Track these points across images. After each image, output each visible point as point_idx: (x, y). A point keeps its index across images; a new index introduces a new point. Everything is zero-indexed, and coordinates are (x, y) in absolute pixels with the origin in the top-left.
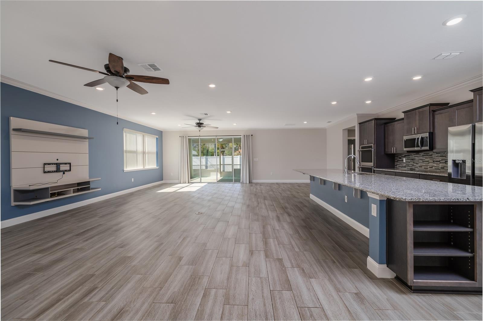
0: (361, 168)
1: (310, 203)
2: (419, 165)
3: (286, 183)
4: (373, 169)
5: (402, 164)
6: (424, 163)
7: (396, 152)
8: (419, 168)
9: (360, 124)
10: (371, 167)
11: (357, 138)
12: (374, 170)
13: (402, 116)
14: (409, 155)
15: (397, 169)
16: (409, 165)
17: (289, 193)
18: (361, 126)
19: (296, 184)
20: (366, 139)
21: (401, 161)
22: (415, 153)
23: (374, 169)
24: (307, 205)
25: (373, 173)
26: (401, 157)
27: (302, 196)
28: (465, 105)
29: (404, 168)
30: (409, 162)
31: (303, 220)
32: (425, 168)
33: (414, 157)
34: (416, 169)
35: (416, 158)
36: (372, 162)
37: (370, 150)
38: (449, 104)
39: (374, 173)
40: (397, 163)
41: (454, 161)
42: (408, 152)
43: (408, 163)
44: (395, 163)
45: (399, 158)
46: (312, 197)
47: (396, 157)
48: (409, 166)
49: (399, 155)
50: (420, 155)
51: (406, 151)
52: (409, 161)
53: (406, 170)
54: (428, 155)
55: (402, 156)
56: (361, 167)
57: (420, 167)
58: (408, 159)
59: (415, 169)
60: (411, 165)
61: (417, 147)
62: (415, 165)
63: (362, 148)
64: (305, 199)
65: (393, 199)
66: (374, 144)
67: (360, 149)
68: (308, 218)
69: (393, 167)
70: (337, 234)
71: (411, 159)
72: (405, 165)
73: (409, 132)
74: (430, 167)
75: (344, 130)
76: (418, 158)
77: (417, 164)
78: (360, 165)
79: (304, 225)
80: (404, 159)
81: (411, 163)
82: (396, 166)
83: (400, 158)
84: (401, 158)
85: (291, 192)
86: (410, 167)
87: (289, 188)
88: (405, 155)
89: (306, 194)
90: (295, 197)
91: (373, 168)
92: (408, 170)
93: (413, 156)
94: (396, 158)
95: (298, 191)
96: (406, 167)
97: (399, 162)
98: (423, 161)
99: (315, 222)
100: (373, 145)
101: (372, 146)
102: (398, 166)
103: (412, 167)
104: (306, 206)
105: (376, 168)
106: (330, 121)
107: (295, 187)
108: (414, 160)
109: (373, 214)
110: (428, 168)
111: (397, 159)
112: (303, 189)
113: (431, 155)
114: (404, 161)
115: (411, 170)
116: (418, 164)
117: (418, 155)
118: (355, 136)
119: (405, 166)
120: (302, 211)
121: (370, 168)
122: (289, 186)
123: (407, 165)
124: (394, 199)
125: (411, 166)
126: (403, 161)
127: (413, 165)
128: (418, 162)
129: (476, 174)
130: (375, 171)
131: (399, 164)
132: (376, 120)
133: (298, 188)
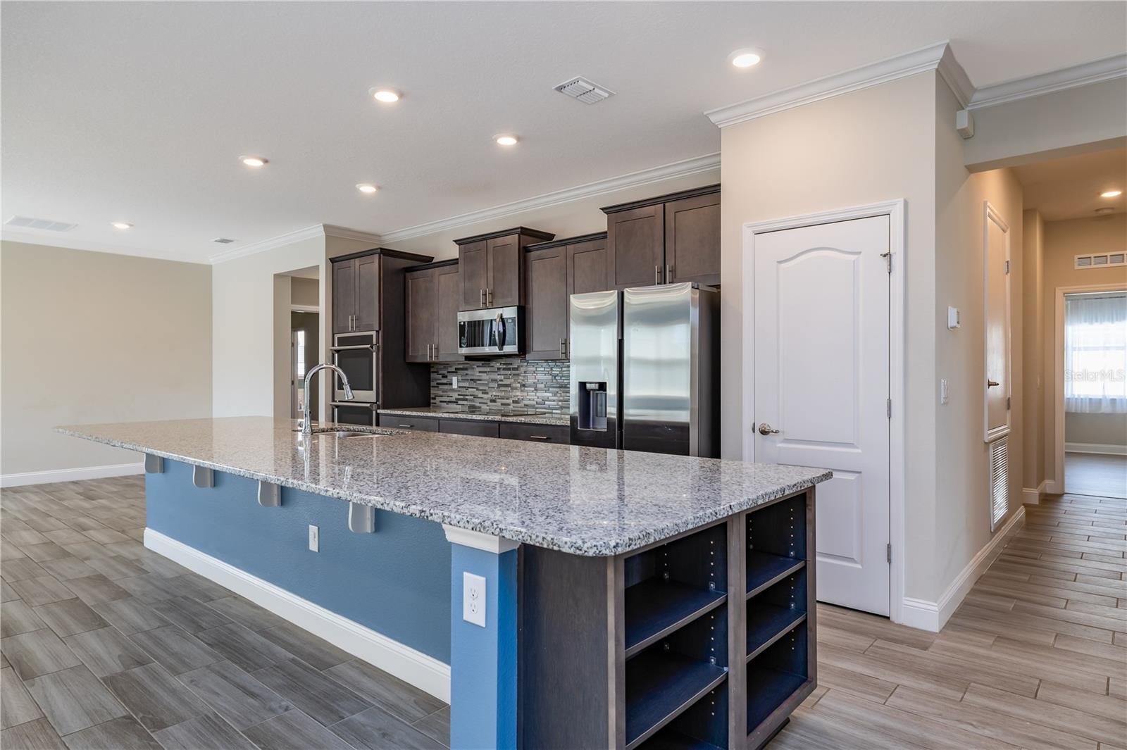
0: (336, 410)
1: (146, 572)
2: (489, 396)
3: (16, 490)
4: (374, 412)
5: (451, 394)
6: (502, 391)
7: (437, 357)
8: (489, 403)
9: (333, 260)
10: (368, 405)
11: (322, 308)
12: (378, 415)
13: (453, 252)
14: (466, 369)
15: (437, 408)
16: (467, 397)
17: (30, 537)
18: (336, 268)
19: (72, 486)
20: (355, 314)
21: (446, 384)
22: (480, 363)
23: (378, 411)
24: (131, 583)
25: (374, 427)
26: (445, 372)
27: (104, 545)
28: (589, 245)
29: (454, 405)
30: (467, 388)
31: (111, 682)
32: (502, 404)
33: (478, 374)
34: (484, 407)
35: (484, 376)
36: (372, 390)
37: (367, 349)
38: (553, 236)
39: (378, 425)
40: (437, 392)
41: (582, 385)
42: (469, 358)
43: (463, 391)
44: (432, 392)
45: (441, 376)
46: (156, 540)
47: (433, 372)
48: (466, 400)
49: (442, 367)
50: (492, 369)
51: (462, 355)
52: (466, 384)
53: (458, 412)
54: (509, 369)
55: (450, 370)
56: (337, 407)
57: (492, 401)
58: (463, 380)
59: (480, 407)
60: (471, 395)
61: (490, 345)
62: (480, 395)
63: (342, 341)
64: (119, 559)
65: (572, 551)
66: (378, 332)
67: (333, 345)
68: (141, 663)
69: (426, 403)
70: (287, 709)
71: (471, 380)
72: (455, 396)
73: (470, 301)
74: (514, 402)
75: (277, 276)
76: (487, 377)
77: (485, 392)
78: (333, 401)
79: (119, 710)
80: (455, 379)
81: (470, 390)
82: (435, 399)
83: (444, 377)
84: (446, 377)
85: (40, 532)
86: (469, 403)
87: (34, 510)
88: (456, 369)
89: (123, 532)
90: (65, 554)
91: (374, 408)
92: (463, 412)
93: (477, 371)
94: (433, 376)
95: (82, 520)
96: (460, 402)
97: (441, 387)
98: (500, 386)
99: (176, 672)
100: (374, 333)
101: (372, 336)
102: (438, 399)
103: (473, 401)
104: (125, 595)
105: (384, 408)
106: (229, 239)
107: (65, 503)
108: (478, 382)
109: (468, 616)
110: (509, 405)
111: (436, 379)
112: (109, 509)
113: (517, 369)
114: (455, 386)
115: (473, 410)
116: (487, 393)
117: (488, 369)
118: (317, 304)
119: (456, 399)
120: (104, 625)
121: (367, 407)
122: (34, 501)
123: (462, 397)
124: (578, 552)
125: (471, 400)
126: (451, 384)
127: (475, 397)
128: (487, 388)
129: (625, 418)
130: (380, 417)
131: (440, 393)
132: (384, 255)
133: (86, 504)
